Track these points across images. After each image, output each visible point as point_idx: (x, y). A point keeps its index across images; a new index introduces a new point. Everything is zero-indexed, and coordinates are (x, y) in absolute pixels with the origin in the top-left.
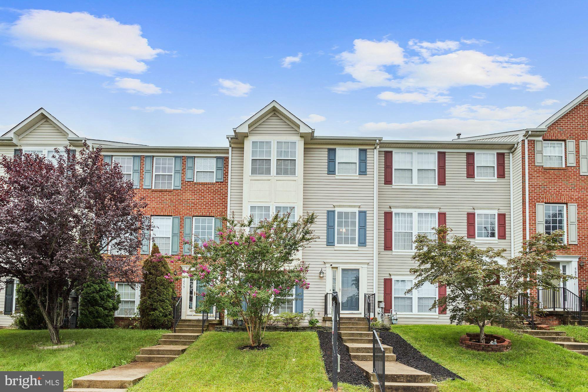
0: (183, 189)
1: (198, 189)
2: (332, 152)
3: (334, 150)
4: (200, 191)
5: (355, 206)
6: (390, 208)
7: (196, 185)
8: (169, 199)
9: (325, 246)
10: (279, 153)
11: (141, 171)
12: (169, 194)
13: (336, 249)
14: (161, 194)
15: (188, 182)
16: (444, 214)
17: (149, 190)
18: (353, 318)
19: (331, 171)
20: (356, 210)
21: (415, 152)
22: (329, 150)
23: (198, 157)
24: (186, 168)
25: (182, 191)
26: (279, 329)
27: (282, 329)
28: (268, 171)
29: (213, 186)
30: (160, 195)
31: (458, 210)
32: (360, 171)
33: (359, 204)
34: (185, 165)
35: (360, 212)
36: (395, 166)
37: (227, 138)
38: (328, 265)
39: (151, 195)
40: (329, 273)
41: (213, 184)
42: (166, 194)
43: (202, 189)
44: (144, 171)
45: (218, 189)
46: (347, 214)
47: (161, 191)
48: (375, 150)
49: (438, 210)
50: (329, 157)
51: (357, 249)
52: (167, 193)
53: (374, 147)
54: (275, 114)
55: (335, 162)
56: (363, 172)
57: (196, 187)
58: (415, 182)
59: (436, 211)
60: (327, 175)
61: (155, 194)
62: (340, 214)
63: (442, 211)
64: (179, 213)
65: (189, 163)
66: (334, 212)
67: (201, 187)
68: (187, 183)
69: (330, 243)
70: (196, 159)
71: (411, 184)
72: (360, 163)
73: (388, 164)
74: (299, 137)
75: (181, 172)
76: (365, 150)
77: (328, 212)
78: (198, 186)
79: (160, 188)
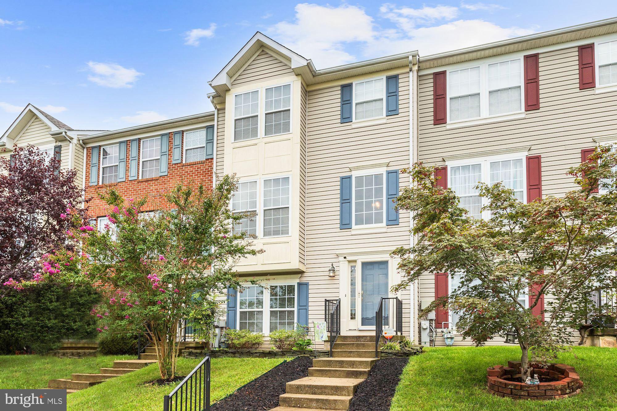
0: (170, 174)
1: (186, 172)
2: (347, 89)
3: (350, 85)
4: (188, 174)
5: (380, 165)
6: (444, 161)
7: (184, 167)
8: (156, 190)
9: (339, 230)
10: (268, 104)
11: (127, 160)
12: (155, 183)
13: (353, 232)
14: (148, 184)
15: (175, 164)
16: (538, 158)
17: (135, 182)
18: (363, 337)
19: (346, 118)
20: (383, 171)
21: (484, 65)
22: (343, 87)
23: (187, 131)
24: (174, 147)
25: (169, 177)
26: (255, 355)
27: (258, 355)
28: (254, 133)
29: (202, 166)
30: (146, 186)
31: (563, 148)
32: (388, 111)
33: (387, 161)
34: (172, 143)
35: (389, 173)
36: (450, 94)
37: (209, 97)
38: (341, 259)
39: (137, 188)
40: (344, 270)
41: (202, 163)
42: (152, 183)
43: (191, 171)
44: (129, 159)
45: (208, 169)
46: (369, 177)
47: (147, 181)
48: (411, 73)
49: (526, 153)
50: (342, 98)
51: (384, 230)
52: (154, 182)
53: (408, 70)
54: (263, 51)
55: (351, 103)
56: (392, 111)
57: (183, 170)
58: (485, 113)
59: (523, 156)
60: (340, 125)
61: (141, 185)
62: (359, 179)
63: (534, 153)
64: (166, 206)
65: (177, 141)
66: (350, 177)
67: (189, 170)
68: (174, 166)
69: (345, 225)
70: (185, 133)
71: (479, 118)
72: (388, 97)
73: (440, 92)
74: (295, 76)
75: (167, 153)
76: (396, 77)
77: (342, 178)
78: (186, 168)
79: (147, 176)
